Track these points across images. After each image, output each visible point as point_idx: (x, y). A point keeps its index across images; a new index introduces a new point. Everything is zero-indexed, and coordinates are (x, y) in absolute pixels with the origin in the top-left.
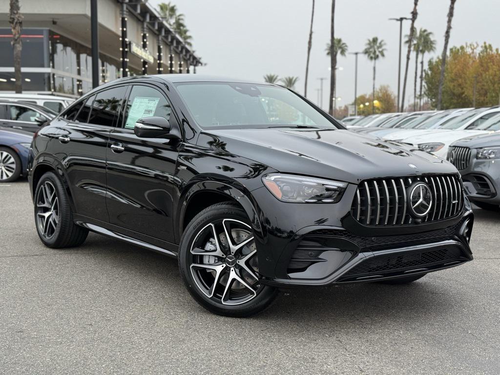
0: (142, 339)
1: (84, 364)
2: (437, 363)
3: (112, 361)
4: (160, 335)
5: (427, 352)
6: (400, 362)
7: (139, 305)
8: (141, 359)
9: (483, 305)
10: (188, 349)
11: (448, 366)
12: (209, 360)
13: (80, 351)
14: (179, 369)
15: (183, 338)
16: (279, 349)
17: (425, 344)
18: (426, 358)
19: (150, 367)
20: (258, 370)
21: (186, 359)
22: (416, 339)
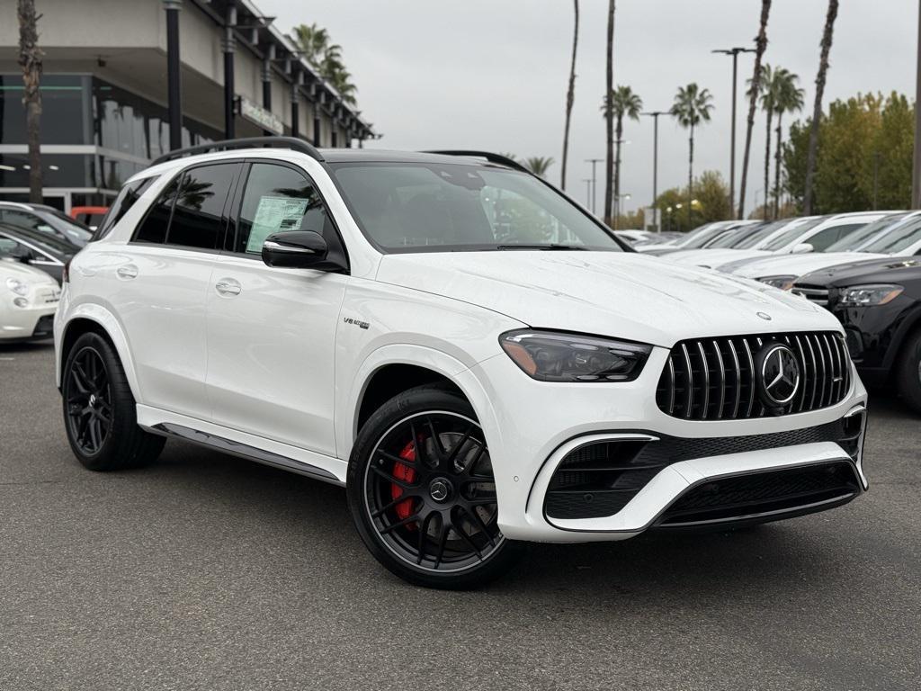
0: (219, 625)
1: (112, 668)
2: (736, 663)
3: (162, 663)
4: (252, 619)
5: (721, 646)
6: (671, 662)
7: (220, 567)
8: (214, 660)
9: (835, 564)
10: (299, 643)
11: (754, 668)
12: (334, 660)
13: (107, 646)
14: (278, 676)
15: (292, 624)
16: (459, 641)
17: (721, 631)
18: (718, 655)
19: (228, 673)
20: (418, 676)
21: (293, 658)
22: (706, 623)
